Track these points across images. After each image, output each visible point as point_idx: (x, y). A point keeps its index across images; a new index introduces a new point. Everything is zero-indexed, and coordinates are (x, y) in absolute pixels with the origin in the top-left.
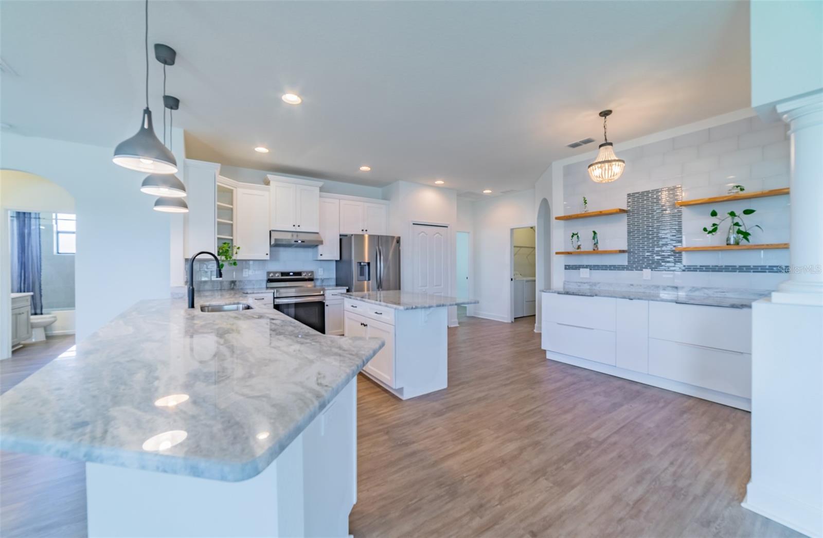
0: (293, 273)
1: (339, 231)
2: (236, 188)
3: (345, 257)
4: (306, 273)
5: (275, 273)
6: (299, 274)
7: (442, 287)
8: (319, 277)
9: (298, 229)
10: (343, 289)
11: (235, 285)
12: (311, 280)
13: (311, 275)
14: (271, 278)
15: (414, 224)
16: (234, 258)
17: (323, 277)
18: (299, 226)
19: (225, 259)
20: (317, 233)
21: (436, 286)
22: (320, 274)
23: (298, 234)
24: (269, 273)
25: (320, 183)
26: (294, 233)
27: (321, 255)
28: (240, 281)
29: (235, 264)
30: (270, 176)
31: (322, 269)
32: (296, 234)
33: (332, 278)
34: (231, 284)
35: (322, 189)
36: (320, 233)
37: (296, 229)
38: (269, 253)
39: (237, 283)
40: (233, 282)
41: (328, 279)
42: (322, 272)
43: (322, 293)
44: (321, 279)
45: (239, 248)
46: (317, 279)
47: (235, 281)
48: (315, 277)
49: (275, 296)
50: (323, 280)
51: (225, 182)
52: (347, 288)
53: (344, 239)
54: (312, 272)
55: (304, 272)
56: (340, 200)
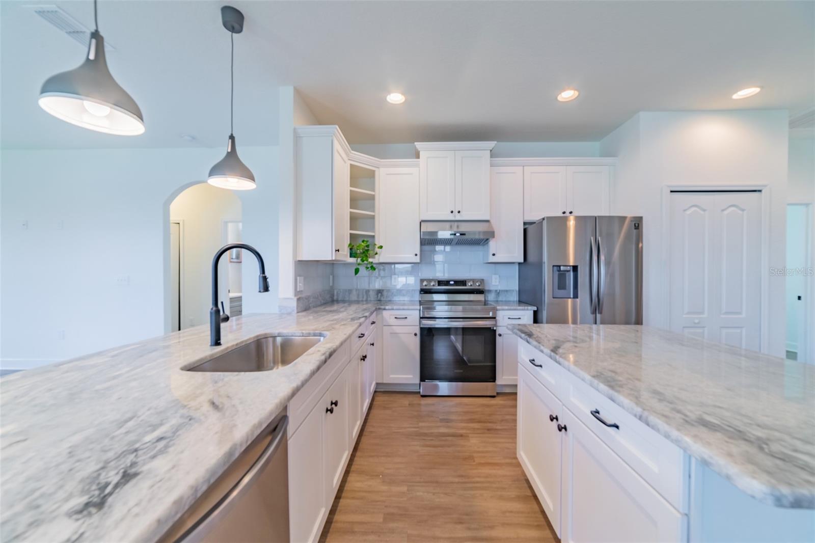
0: (455, 281)
1: (524, 218)
2: (378, 168)
3: (531, 257)
4: (473, 282)
5: (429, 281)
6: (463, 283)
7: (744, 315)
8: (492, 288)
9: (458, 217)
10: (527, 310)
11: (382, 295)
12: (480, 292)
13: (479, 285)
14: (425, 287)
15: (671, 192)
16: (370, 260)
17: (499, 288)
18: (459, 212)
19: (361, 262)
20: (488, 221)
21: (727, 313)
22: (495, 283)
23: (459, 223)
24: (422, 281)
25: (491, 144)
26: (453, 223)
27: (494, 255)
28: (388, 291)
29: (373, 268)
30: (418, 145)
31: (498, 276)
32: (456, 224)
33: (513, 291)
34: (377, 294)
35: (493, 154)
36: (492, 221)
37: (455, 216)
38: (418, 253)
39: (385, 293)
40: (380, 292)
41: (507, 291)
42: (498, 280)
43: (491, 315)
44: (496, 291)
45: (381, 247)
46: (489, 291)
47: (383, 290)
48: (487, 288)
49: (421, 316)
50: (498, 293)
51: (364, 160)
52: (535, 308)
53: (530, 229)
54: (482, 281)
55: (470, 280)
56: (524, 166)
